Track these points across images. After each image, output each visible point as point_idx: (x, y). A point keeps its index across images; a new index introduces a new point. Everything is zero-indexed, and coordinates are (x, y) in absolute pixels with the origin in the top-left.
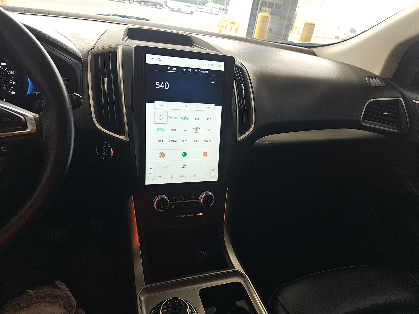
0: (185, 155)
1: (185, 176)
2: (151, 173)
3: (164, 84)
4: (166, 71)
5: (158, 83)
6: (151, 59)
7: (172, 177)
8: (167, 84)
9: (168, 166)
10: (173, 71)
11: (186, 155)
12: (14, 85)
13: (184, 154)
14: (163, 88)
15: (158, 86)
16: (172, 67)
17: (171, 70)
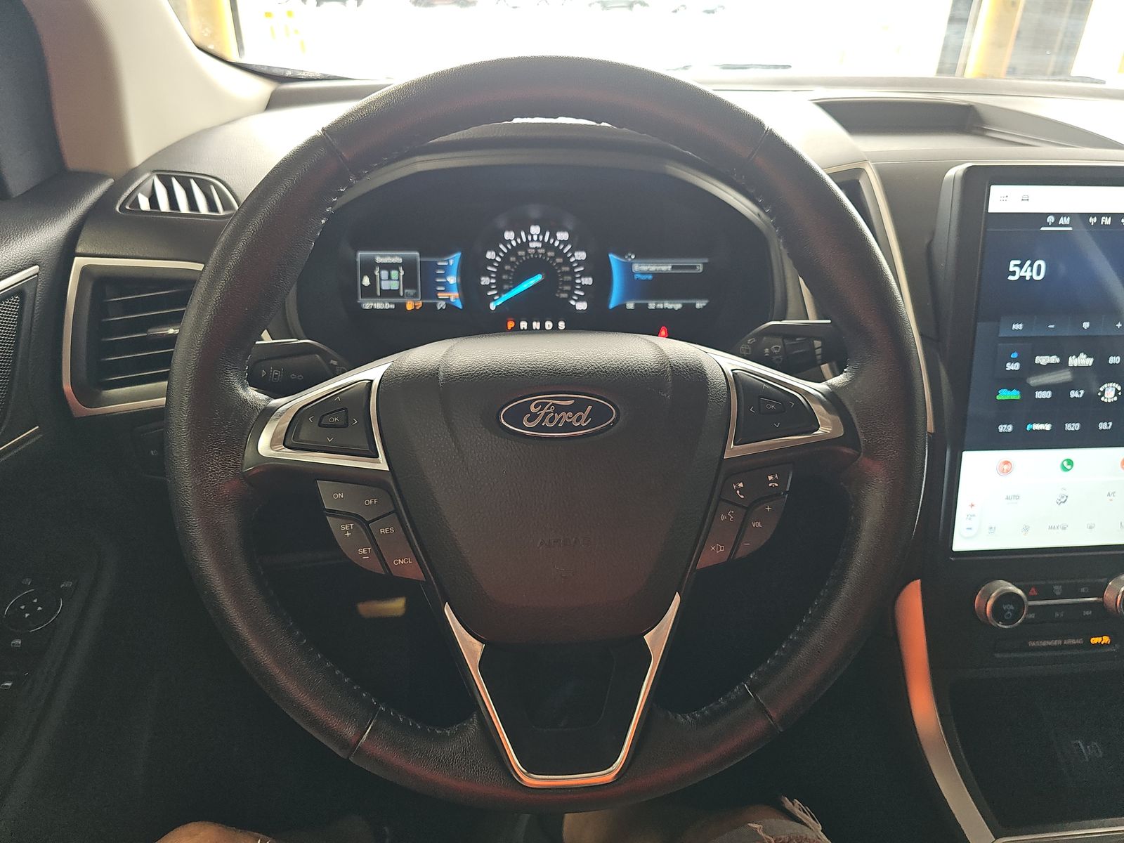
0: (1069, 467)
1: (1064, 528)
2: (970, 517)
3: (1031, 265)
4: (1042, 229)
5: (1015, 265)
6: (1002, 199)
7: (1026, 529)
8: (1039, 266)
9: (1017, 497)
10: (1062, 225)
11: (1072, 466)
12: (584, 287)
13: (1065, 463)
14: (1028, 278)
15: (1014, 273)
16: (1058, 216)
17: (1056, 224)
